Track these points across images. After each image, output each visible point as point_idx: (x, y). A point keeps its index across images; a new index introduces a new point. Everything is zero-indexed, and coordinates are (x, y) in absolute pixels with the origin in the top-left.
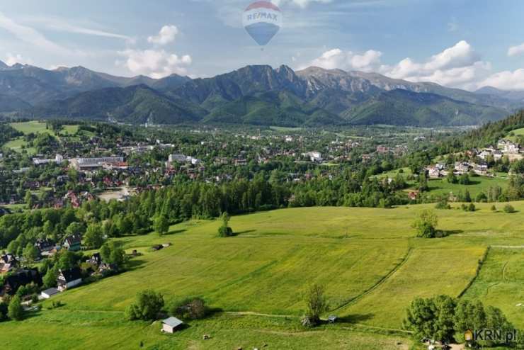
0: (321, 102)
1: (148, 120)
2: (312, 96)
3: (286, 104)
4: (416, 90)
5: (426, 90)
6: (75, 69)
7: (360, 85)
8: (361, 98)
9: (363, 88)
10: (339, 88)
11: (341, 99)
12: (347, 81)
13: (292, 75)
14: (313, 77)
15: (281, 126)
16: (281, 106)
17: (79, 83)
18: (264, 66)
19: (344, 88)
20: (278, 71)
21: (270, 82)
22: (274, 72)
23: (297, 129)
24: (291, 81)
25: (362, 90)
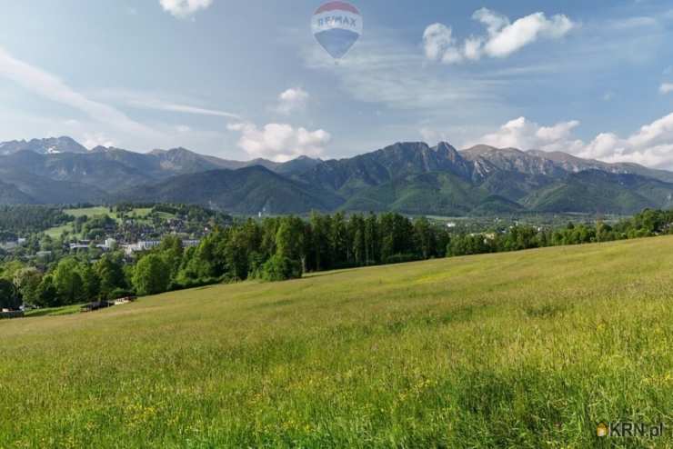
0: (492, 187)
1: (264, 210)
2: (480, 180)
3: (447, 189)
4: (614, 171)
5: (626, 172)
6: (174, 151)
7: (542, 166)
8: (543, 181)
9: (546, 171)
10: (514, 170)
11: (519, 184)
12: (524, 161)
13: (454, 154)
14: (481, 157)
15: (441, 215)
16: (441, 192)
17: (178, 168)
18: (418, 143)
19: (522, 170)
20: (436, 150)
21: (426, 163)
22: (431, 150)
23: (462, 218)
24: (453, 161)
25: (544, 173)
